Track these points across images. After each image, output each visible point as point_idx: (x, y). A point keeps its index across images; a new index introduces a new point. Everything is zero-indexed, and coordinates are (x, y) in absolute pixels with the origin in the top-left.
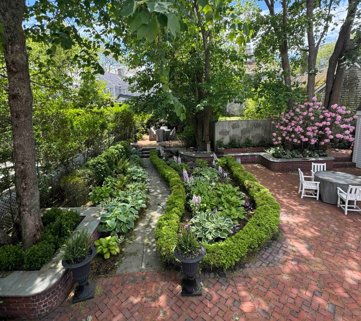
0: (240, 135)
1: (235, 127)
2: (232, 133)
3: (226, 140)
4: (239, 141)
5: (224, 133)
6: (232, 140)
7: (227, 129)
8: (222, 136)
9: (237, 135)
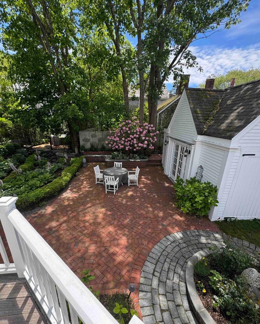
0: (98, 142)
1: (94, 136)
2: (92, 141)
3: (88, 146)
4: (97, 146)
5: (86, 140)
6: (92, 146)
7: (88, 138)
8: (85, 143)
9: (95, 142)
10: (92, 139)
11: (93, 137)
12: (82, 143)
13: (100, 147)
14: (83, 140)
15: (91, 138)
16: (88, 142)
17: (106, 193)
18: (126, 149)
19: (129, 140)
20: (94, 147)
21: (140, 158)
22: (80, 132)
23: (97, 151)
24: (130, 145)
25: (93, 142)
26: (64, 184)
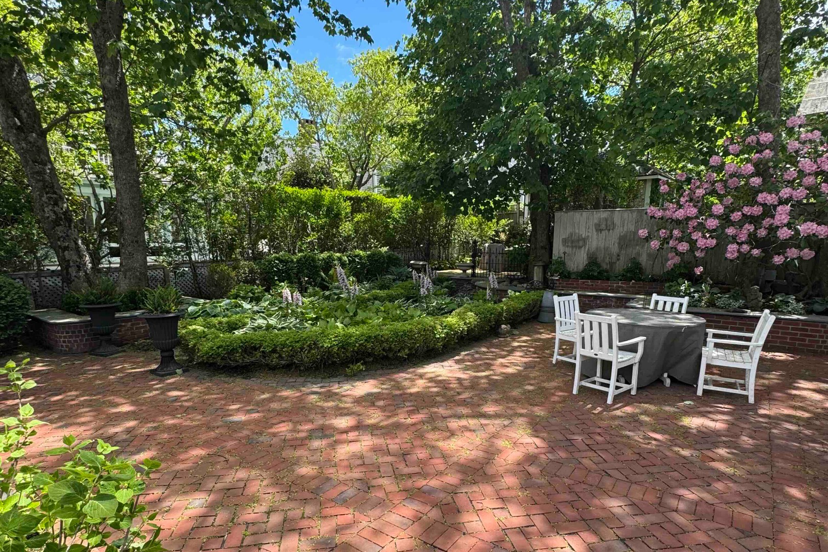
0: (616, 250)
1: (603, 226)
2: (594, 244)
3: (578, 261)
4: (611, 263)
5: (575, 242)
6: (593, 261)
7: (583, 233)
8: (568, 250)
9: (606, 249)
10: (595, 236)
11: (601, 230)
12: (558, 249)
13: (621, 266)
14: (565, 241)
15: (595, 233)
16: (580, 247)
17: (575, 392)
18: (728, 255)
19: (752, 217)
20: (599, 266)
21: (809, 312)
22: (557, 215)
23: (608, 279)
24: (753, 240)
25: (597, 249)
26: (440, 333)
